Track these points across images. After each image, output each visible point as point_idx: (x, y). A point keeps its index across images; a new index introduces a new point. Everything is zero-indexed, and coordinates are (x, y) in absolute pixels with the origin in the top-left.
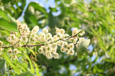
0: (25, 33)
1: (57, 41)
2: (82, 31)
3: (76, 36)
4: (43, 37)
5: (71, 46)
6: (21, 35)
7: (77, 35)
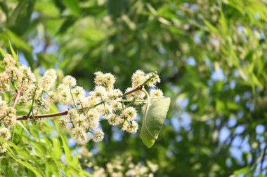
0: (27, 85)
1: (96, 106)
2: (153, 77)
3: (139, 89)
4: (65, 96)
5: (130, 114)
6: (16, 91)
7: (141, 86)
